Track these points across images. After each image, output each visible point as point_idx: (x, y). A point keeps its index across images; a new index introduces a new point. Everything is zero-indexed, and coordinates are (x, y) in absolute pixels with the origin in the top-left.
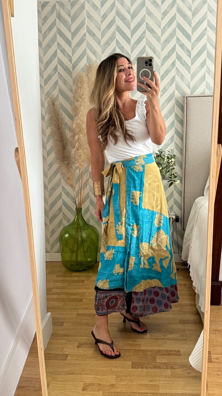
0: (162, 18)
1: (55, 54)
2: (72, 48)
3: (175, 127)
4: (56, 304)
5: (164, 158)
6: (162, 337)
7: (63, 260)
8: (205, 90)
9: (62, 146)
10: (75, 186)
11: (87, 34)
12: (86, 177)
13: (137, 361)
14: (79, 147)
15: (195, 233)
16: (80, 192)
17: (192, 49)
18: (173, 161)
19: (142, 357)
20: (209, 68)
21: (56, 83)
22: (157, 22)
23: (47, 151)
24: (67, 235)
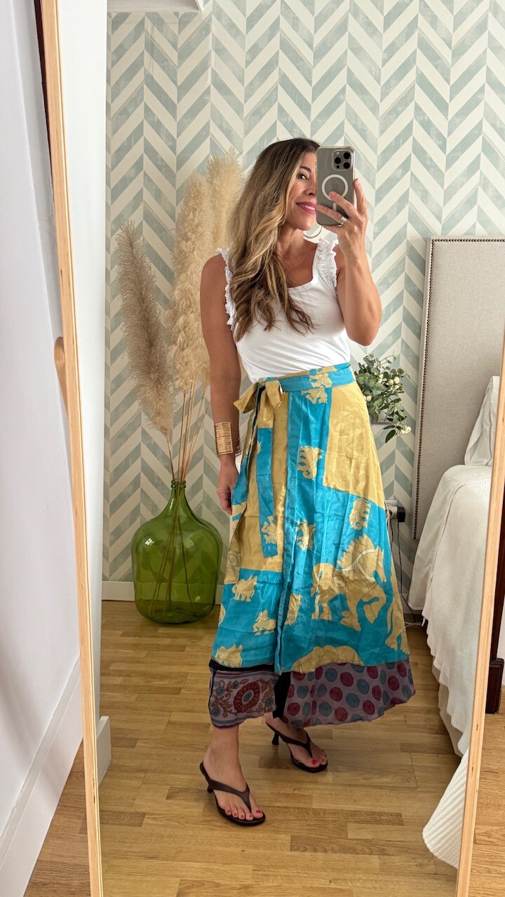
0: (383, 60)
1: (139, 131)
2: (178, 120)
3: (404, 308)
4: (118, 697)
5: (377, 377)
6: (363, 782)
7: (138, 599)
8: (474, 225)
9: (146, 341)
10: (172, 431)
11: (213, 89)
12: (197, 411)
13: (303, 834)
14: (184, 342)
15: (442, 547)
16: (183, 444)
17: (449, 134)
18: (397, 382)
19: (314, 825)
20: (485, 179)
21: (139, 197)
22: (373, 69)
23: (111, 349)
24: (149, 542)
